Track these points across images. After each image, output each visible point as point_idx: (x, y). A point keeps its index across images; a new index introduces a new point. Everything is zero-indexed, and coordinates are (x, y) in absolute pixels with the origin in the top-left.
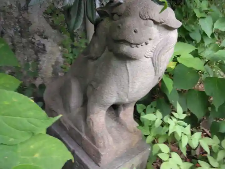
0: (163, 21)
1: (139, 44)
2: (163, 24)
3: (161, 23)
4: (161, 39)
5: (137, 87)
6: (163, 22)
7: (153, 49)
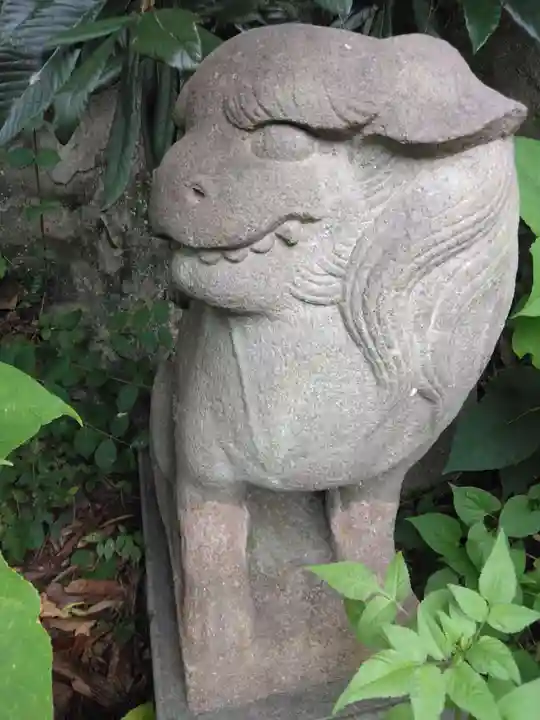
0: (361, 120)
1: (235, 248)
2: (368, 131)
3: (356, 128)
4: (379, 209)
5: (284, 432)
6: (363, 126)
7: (339, 265)
